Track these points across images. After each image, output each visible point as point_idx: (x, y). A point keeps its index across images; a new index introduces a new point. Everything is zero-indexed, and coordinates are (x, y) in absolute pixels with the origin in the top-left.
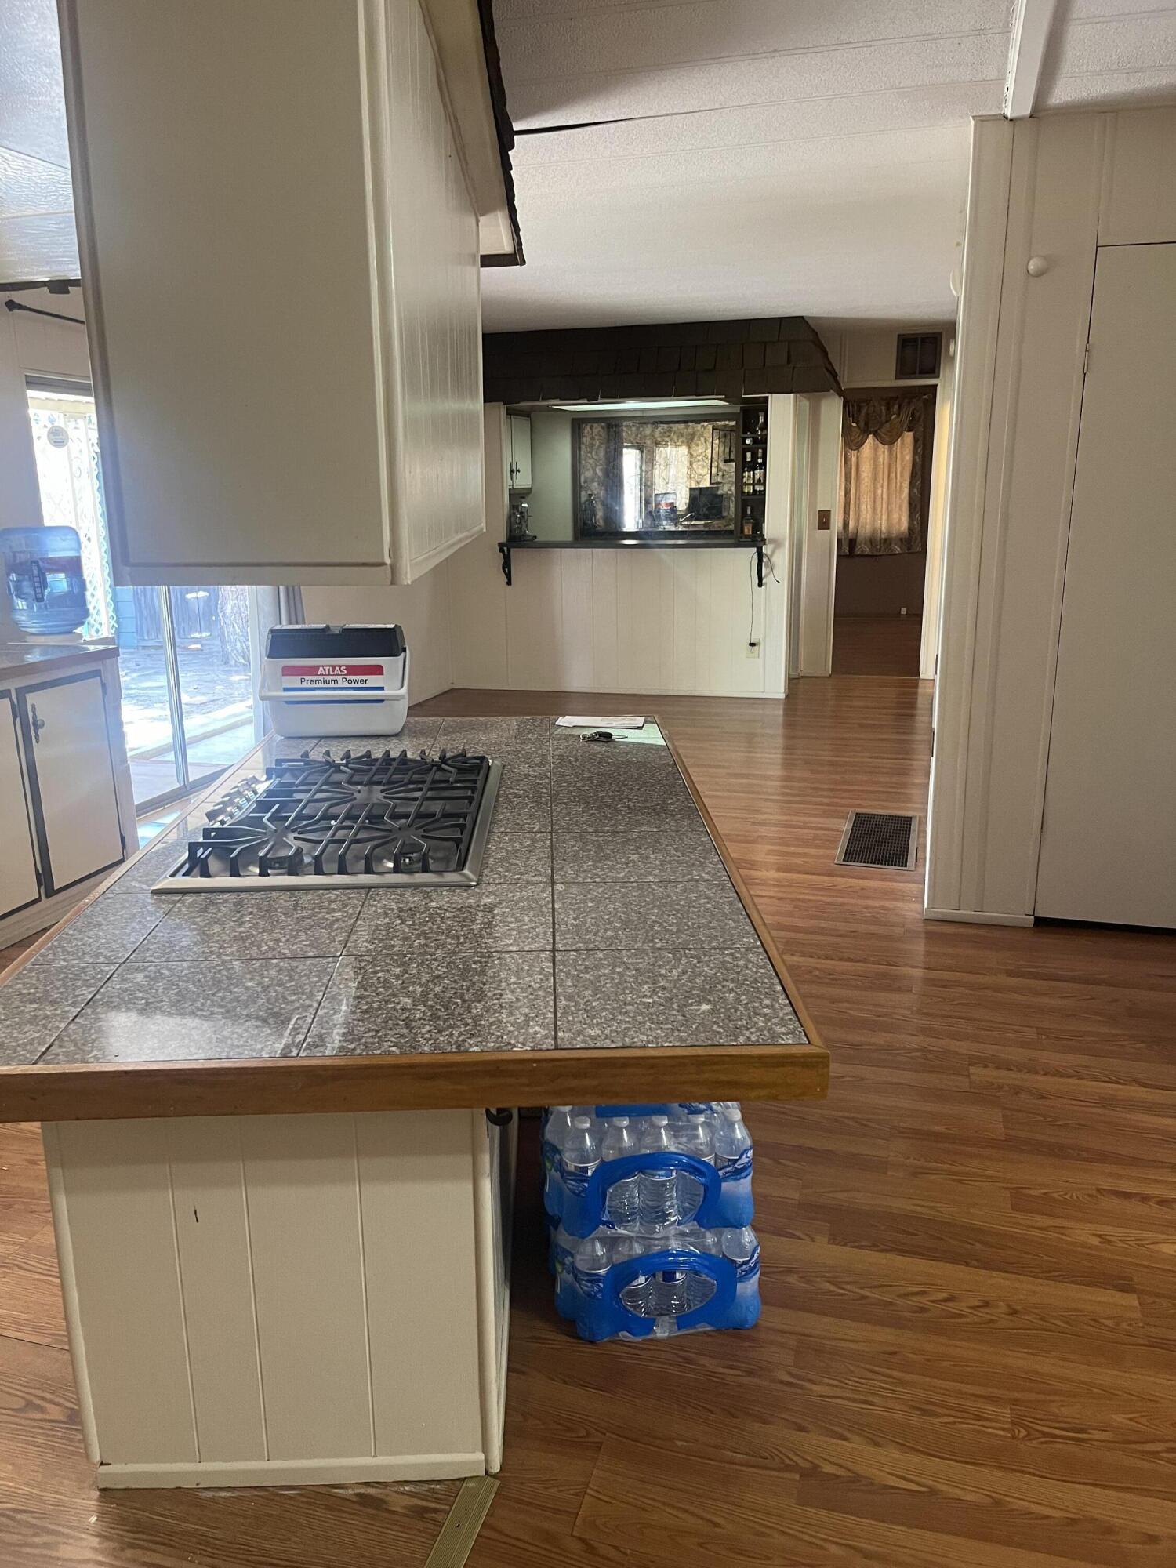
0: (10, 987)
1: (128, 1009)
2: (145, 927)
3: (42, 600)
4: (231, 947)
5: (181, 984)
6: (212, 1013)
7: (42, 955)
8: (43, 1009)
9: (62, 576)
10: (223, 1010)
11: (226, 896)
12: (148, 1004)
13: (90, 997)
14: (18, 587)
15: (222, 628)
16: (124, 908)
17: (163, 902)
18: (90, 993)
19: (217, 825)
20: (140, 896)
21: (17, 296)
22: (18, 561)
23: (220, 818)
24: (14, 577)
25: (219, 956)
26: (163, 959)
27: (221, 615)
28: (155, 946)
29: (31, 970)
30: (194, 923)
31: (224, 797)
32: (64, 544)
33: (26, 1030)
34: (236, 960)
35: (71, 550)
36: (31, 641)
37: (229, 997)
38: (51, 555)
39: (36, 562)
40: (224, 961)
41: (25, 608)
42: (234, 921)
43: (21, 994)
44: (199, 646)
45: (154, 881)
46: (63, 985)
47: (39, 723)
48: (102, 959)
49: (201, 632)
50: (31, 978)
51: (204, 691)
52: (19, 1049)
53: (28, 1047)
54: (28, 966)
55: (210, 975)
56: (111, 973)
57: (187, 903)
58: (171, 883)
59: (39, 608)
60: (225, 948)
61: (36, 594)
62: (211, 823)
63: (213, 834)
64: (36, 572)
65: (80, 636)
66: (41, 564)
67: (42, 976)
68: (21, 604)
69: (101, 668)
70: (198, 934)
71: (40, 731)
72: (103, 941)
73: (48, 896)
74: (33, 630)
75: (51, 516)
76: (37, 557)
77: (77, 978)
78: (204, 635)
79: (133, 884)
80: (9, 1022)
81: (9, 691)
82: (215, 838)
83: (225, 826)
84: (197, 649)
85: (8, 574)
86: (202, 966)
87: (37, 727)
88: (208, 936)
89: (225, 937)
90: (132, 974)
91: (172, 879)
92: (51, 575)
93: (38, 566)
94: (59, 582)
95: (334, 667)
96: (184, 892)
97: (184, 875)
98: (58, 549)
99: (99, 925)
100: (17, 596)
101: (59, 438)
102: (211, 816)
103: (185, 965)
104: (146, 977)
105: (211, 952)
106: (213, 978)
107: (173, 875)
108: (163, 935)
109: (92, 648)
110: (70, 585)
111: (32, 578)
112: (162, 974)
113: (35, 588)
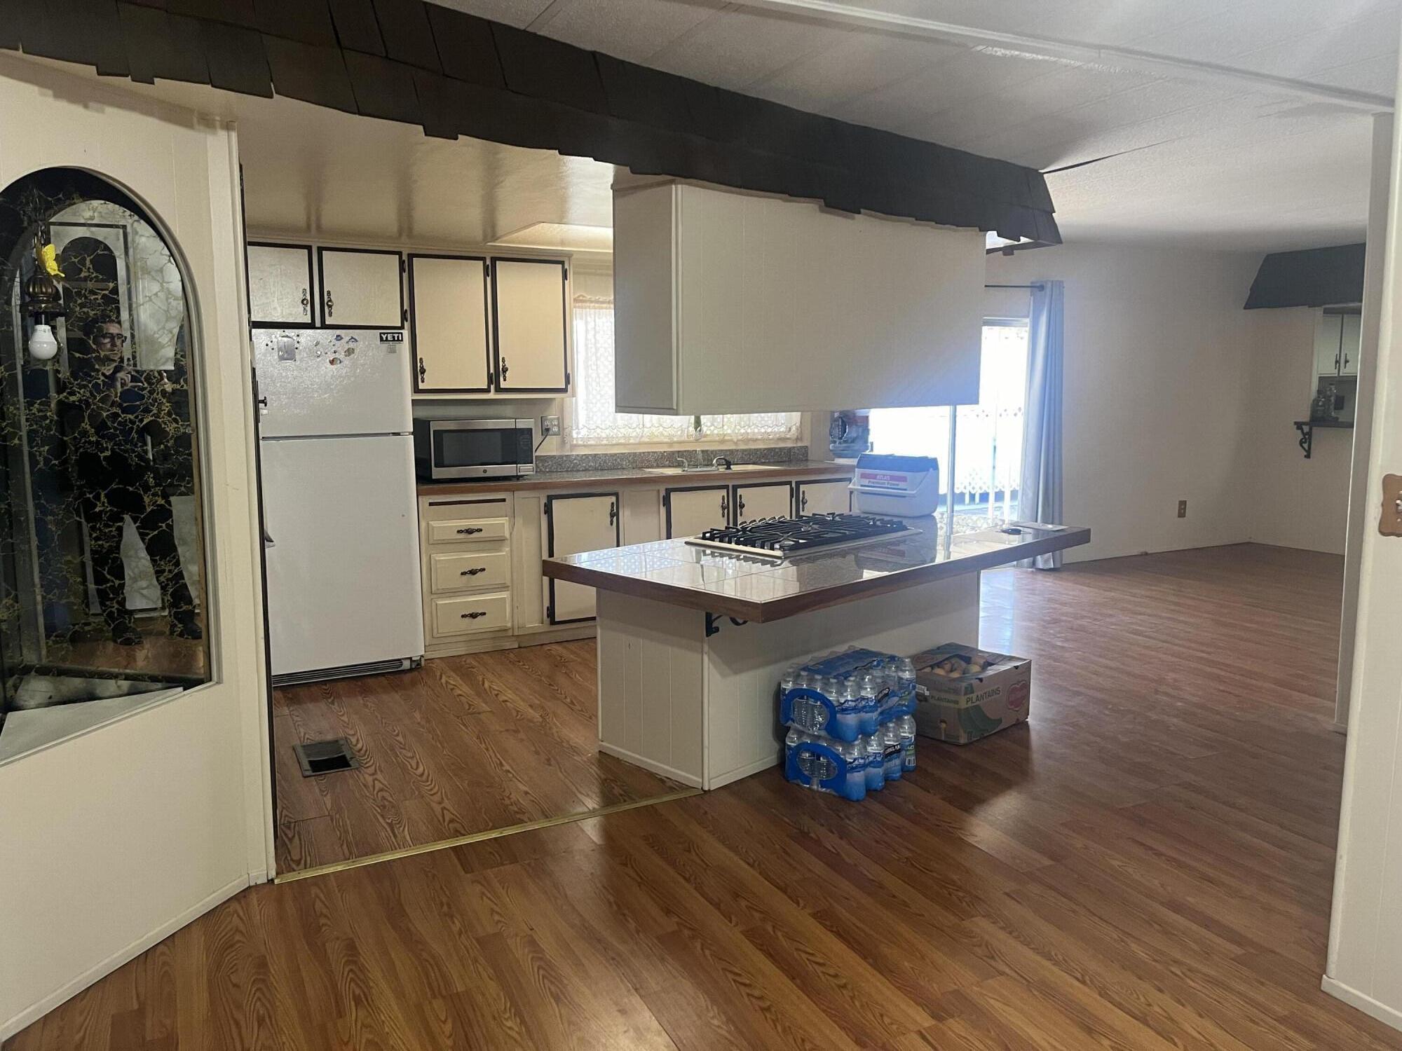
47: (805, 501)
59: (839, 443)
69: (851, 476)
71: (805, 505)
81: (791, 482)
87: (804, 503)
95: (884, 476)
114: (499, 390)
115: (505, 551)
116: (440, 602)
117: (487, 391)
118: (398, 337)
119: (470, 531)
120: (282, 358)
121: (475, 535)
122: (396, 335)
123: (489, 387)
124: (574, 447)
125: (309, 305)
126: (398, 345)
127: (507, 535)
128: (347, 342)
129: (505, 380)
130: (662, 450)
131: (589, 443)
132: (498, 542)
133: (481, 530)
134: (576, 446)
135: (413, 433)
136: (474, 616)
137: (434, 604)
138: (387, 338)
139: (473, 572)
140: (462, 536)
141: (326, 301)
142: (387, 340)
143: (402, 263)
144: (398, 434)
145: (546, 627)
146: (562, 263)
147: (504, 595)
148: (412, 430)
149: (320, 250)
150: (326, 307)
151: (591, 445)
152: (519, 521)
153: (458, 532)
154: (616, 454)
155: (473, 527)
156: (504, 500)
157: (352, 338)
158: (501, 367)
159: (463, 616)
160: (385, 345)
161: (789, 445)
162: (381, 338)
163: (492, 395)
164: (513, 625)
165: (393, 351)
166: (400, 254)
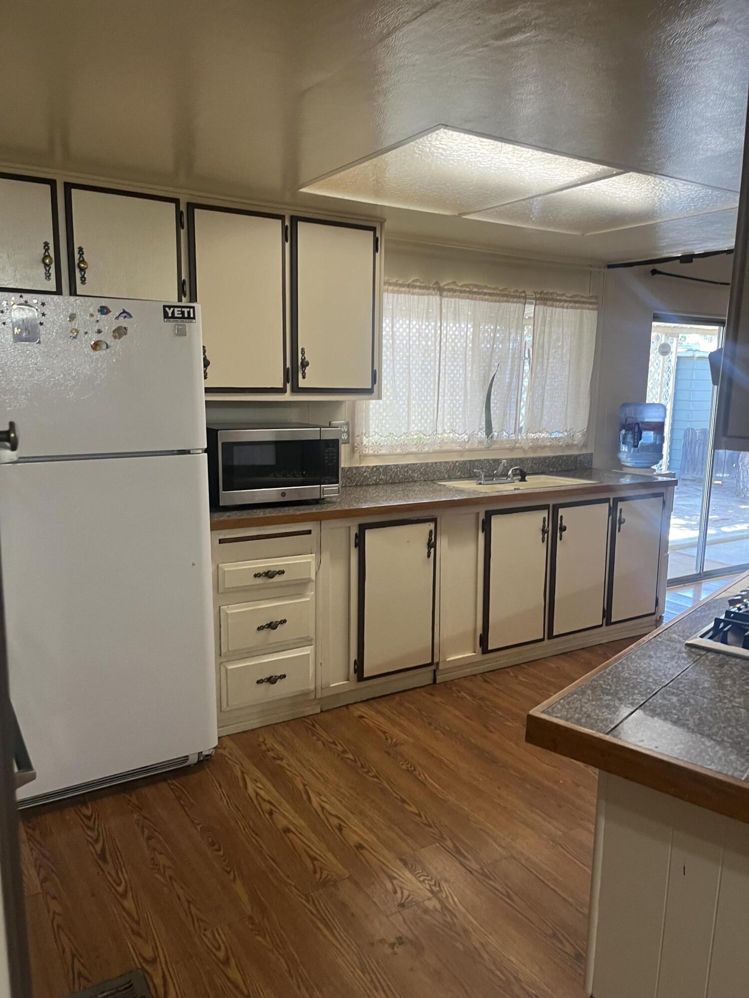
0: (597, 681)
1: (665, 719)
2: (679, 666)
3: (637, 446)
4: (740, 698)
5: (702, 713)
6: (723, 740)
7: (616, 666)
8: (614, 701)
9: (652, 433)
10: (731, 741)
11: (738, 660)
12: (679, 719)
13: (642, 702)
14: (624, 438)
15: (739, 472)
16: (667, 650)
17: (693, 653)
18: (643, 700)
19: (735, 610)
20: (678, 645)
21: (658, 267)
22: (628, 423)
23: (738, 606)
24: (623, 432)
25: (730, 701)
26: (691, 692)
27: (740, 464)
28: (686, 681)
29: (609, 674)
30: (713, 673)
31: (741, 592)
32: (656, 414)
33: (603, 711)
34: (742, 708)
35: (660, 418)
36: (625, 470)
37: (736, 733)
38: (646, 420)
39: (638, 424)
40: (733, 706)
41: (627, 450)
42: (743, 680)
43: (602, 687)
44: (720, 482)
45: (688, 638)
46: (627, 689)
47: (622, 520)
48: (651, 680)
49: (723, 473)
50: (609, 679)
51: (719, 512)
52: (598, 721)
53: (604, 722)
54: (607, 670)
55: (723, 713)
56: (656, 691)
57: (709, 658)
58: (700, 641)
59: (634, 451)
60: (735, 697)
61: (634, 443)
62: (731, 607)
63: (732, 615)
64: (636, 429)
65: (654, 470)
66: (641, 425)
67: (615, 680)
68: (624, 448)
69: (664, 491)
70: (716, 681)
71: (622, 525)
72: (653, 668)
73: (607, 625)
74: (629, 464)
75: (652, 397)
76: (639, 420)
77: (634, 687)
78: (725, 475)
79: (674, 635)
80: (594, 703)
81: (609, 499)
82: (733, 618)
83: (741, 612)
84: (719, 484)
85: (621, 430)
86: (717, 705)
87: (621, 522)
88: (723, 685)
89: (735, 689)
90: (669, 695)
91: (700, 639)
92: (646, 432)
93: (639, 426)
94: (648, 437)
96: (708, 650)
97: (709, 638)
98: (651, 417)
99: (650, 657)
100: (623, 443)
101: (665, 350)
102: (733, 602)
103: (705, 700)
104: (678, 700)
105: (724, 697)
106: (725, 715)
107: (702, 637)
108: (693, 676)
109: (660, 479)
110: (655, 439)
111: (634, 434)
112: (689, 702)
113: (634, 439)
114: (296, 390)
115: (309, 597)
116: (230, 667)
117: (282, 391)
118: (189, 313)
119: (269, 574)
120: (18, 338)
121: (277, 578)
122: (186, 310)
123: (285, 385)
124: (363, 457)
125: (53, 266)
126: (188, 325)
127: (313, 577)
128: (117, 318)
129: (304, 377)
130: (455, 460)
131: (380, 452)
132: (300, 586)
133: (283, 572)
134: (366, 456)
135: (206, 451)
136: (272, 680)
137: (222, 668)
138: (173, 313)
139: (272, 626)
140: (259, 581)
141: (77, 262)
142: (173, 317)
143: (179, 215)
144: (187, 452)
145: (353, 685)
146: (373, 229)
147: (307, 651)
148: (206, 446)
149: (68, 187)
150: (77, 271)
151: (383, 455)
152: (326, 558)
153: (255, 576)
154: (408, 465)
155: (272, 569)
156: (309, 532)
157: (124, 312)
158: (300, 361)
159: (258, 682)
160: (171, 325)
161: (575, 452)
162: (166, 314)
163: (288, 397)
164: (315, 689)
165: (182, 333)
166: (176, 201)
